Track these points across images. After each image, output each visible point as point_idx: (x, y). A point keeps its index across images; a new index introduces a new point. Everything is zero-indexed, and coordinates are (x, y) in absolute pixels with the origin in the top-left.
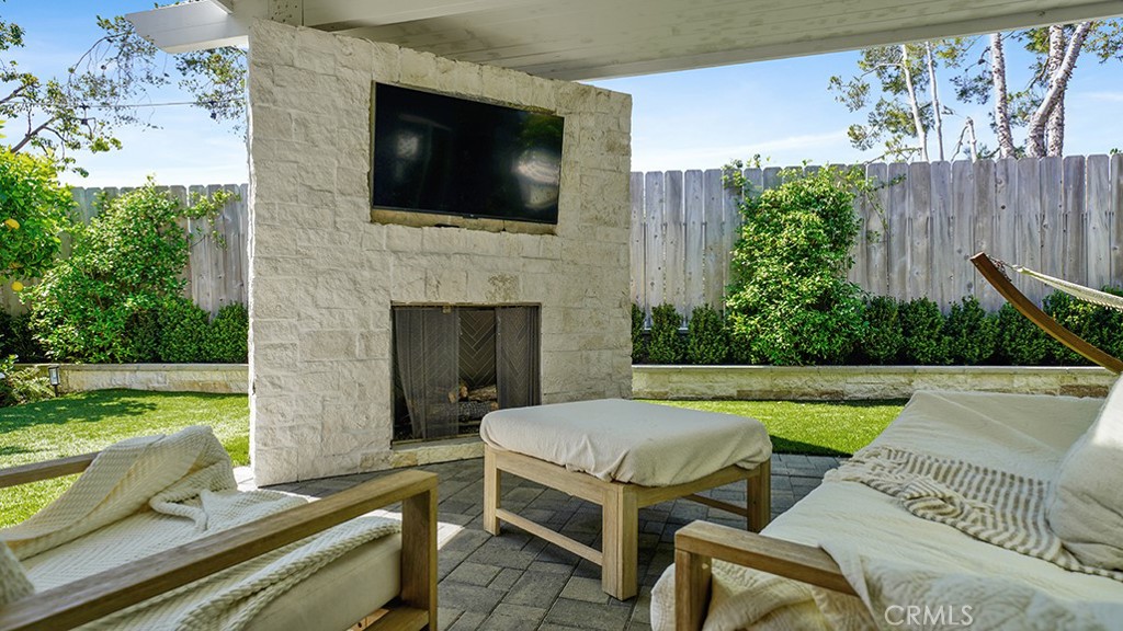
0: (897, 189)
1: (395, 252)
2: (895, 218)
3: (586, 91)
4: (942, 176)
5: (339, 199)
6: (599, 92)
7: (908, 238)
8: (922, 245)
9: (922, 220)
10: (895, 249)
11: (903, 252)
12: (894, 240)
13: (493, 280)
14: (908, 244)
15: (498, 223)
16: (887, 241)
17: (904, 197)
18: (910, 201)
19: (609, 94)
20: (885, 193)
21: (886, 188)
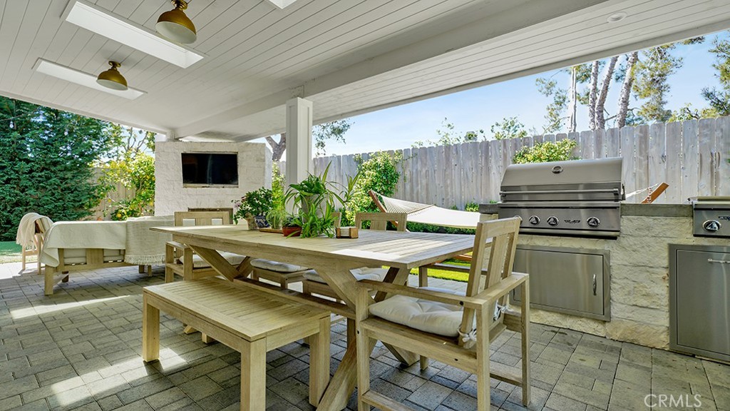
0: (415, 159)
1: (189, 195)
2: (414, 171)
3: (249, 144)
4: (431, 152)
5: (175, 183)
6: (253, 144)
7: (419, 179)
8: (424, 182)
9: (424, 171)
10: (414, 184)
11: (417, 185)
12: (414, 179)
13: (216, 202)
14: (419, 182)
15: (223, 185)
16: (411, 181)
17: (417, 163)
18: (419, 163)
19: (257, 144)
20: (410, 161)
21: (411, 159)
